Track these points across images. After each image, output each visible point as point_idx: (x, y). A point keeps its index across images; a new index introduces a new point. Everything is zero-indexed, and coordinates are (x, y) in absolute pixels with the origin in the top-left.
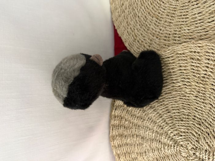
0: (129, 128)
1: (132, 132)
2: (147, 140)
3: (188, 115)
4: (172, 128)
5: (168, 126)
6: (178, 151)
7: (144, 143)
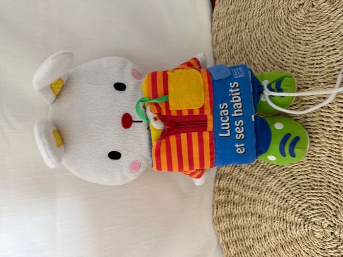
0: (240, 204)
1: (244, 210)
2: (267, 219)
3: (320, 181)
4: (300, 200)
5: (295, 197)
6: (310, 231)
7: (263, 224)
